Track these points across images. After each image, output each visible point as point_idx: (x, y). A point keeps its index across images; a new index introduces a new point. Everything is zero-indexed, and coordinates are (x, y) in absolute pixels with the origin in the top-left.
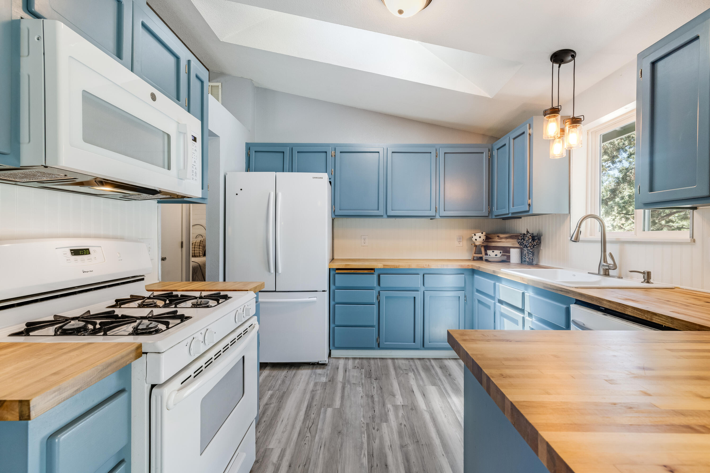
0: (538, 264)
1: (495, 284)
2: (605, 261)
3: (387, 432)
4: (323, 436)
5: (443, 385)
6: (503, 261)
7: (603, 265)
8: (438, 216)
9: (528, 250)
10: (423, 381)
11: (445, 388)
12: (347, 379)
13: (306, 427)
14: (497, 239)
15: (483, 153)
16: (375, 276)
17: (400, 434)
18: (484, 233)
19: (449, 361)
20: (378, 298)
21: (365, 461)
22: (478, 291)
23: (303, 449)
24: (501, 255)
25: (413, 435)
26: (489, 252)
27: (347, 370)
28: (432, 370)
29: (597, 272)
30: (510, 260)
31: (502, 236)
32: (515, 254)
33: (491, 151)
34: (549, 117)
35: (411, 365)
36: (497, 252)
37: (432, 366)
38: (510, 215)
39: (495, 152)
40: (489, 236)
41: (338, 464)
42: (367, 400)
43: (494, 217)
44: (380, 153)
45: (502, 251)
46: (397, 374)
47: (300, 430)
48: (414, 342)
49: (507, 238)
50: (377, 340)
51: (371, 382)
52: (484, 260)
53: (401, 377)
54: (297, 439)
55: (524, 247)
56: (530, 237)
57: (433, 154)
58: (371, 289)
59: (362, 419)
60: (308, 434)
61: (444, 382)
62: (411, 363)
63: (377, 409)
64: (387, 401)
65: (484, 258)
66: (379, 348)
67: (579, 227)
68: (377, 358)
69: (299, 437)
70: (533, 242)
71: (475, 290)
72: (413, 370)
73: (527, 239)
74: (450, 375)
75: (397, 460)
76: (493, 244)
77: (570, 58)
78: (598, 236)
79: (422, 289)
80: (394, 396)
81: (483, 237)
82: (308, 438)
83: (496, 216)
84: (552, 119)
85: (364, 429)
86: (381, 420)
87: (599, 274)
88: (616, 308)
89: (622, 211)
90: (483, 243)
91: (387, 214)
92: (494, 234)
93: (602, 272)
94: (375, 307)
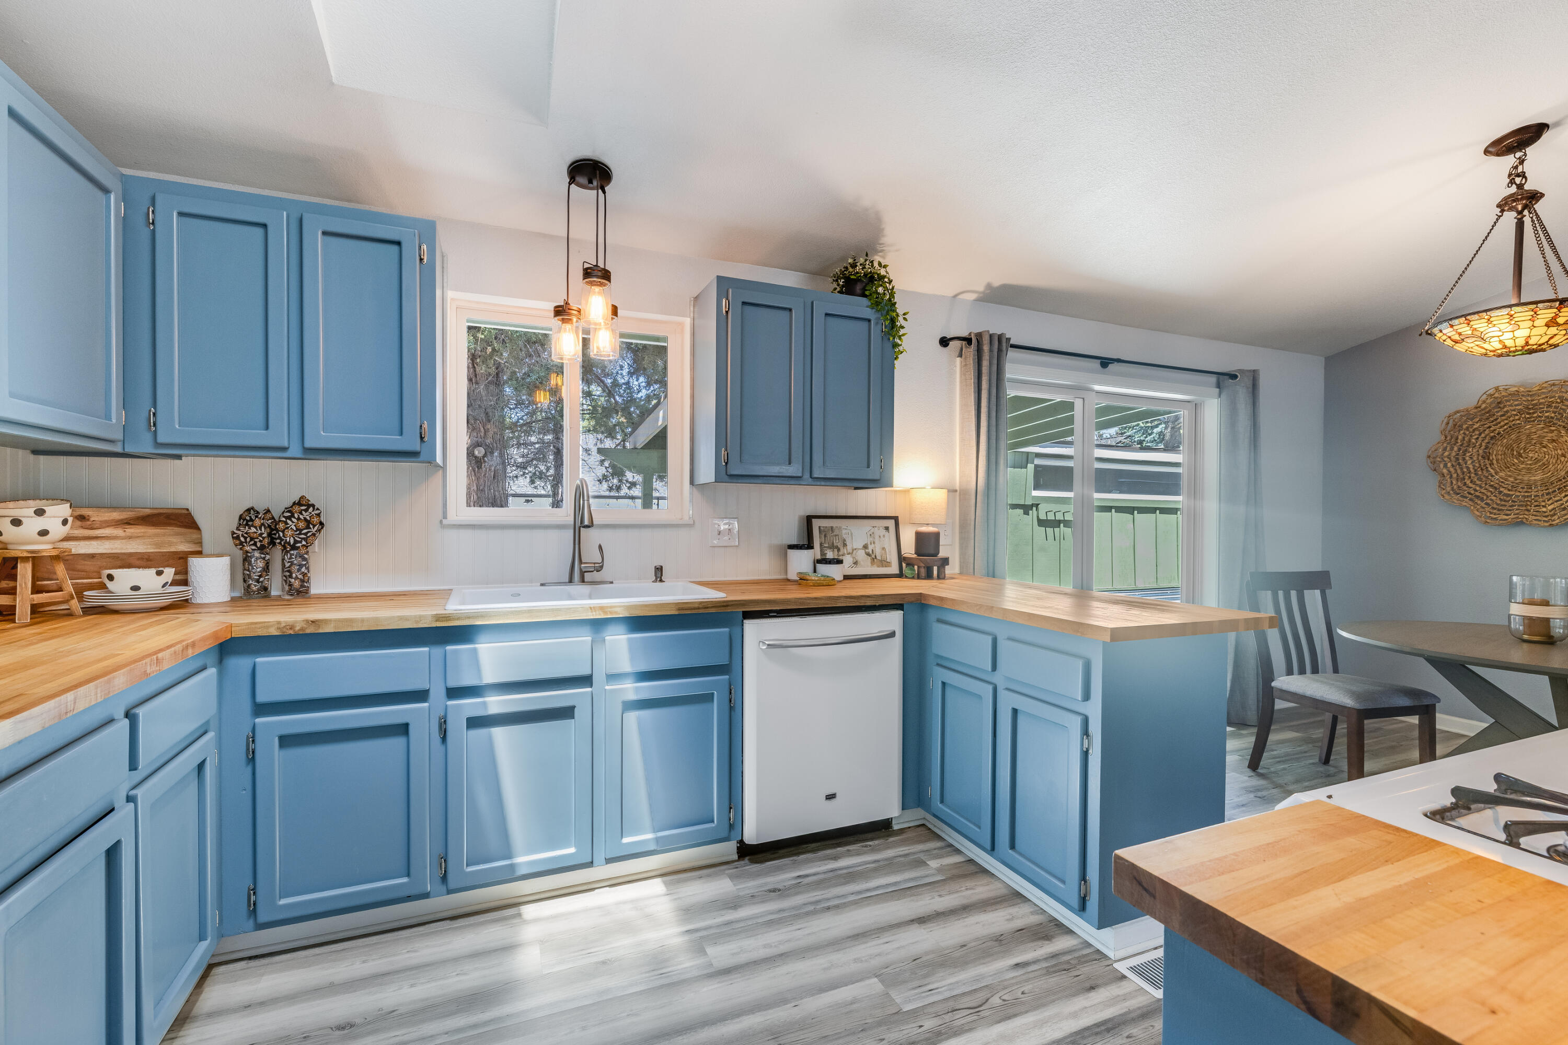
7: (581, 567)
13: (976, 1017)
23: (1037, 990)
29: (566, 580)
34: (594, 284)
47: (999, 1022)
54: (1027, 1012)
60: (996, 1001)
69: (1018, 1014)
82: (1005, 997)
84: (598, 288)
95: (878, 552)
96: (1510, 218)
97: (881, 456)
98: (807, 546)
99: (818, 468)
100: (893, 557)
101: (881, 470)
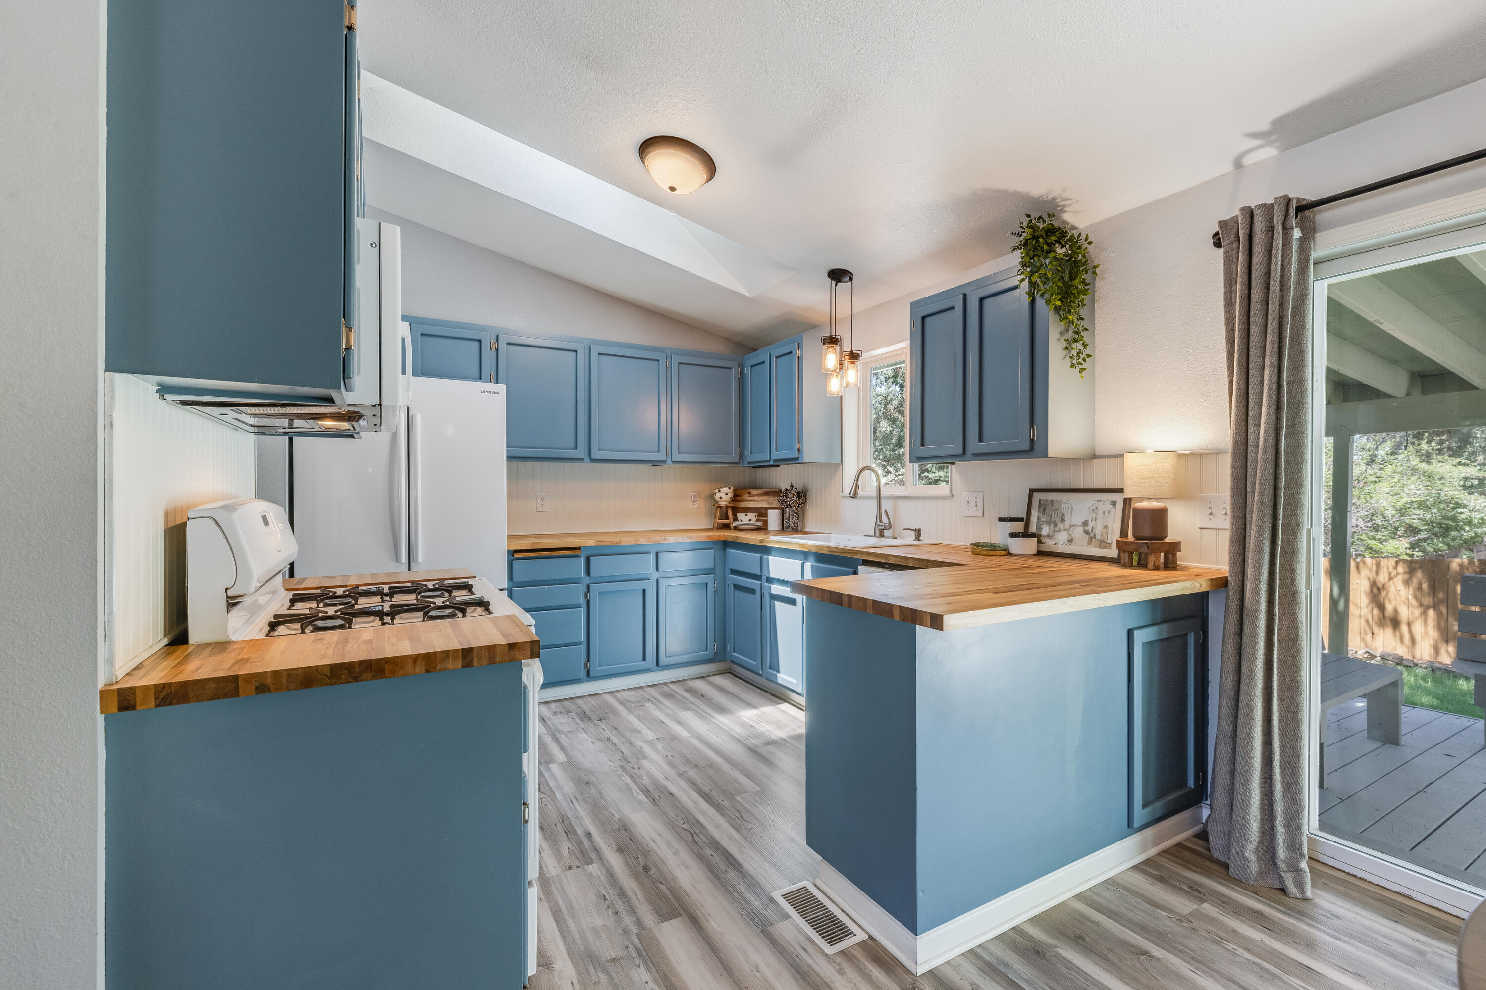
0: (804, 530)
1: (761, 558)
2: (881, 521)
3: (652, 767)
4: (566, 792)
5: (699, 708)
6: (758, 529)
7: (879, 525)
8: (669, 461)
9: (791, 510)
10: (670, 709)
11: (703, 711)
12: (554, 728)
14: (747, 497)
15: (731, 368)
16: (582, 561)
17: (671, 764)
18: (732, 488)
19: (694, 681)
20: (586, 596)
21: (642, 797)
22: (734, 572)
24: (755, 519)
25: (687, 761)
26: (741, 516)
27: (545, 718)
28: (676, 695)
29: (873, 534)
30: (767, 526)
31: (754, 492)
32: (774, 518)
33: (741, 366)
34: (828, 347)
35: (642, 696)
36: (752, 516)
37: (674, 691)
38: (772, 463)
39: (748, 371)
40: (738, 492)
41: (609, 810)
42: (603, 744)
43: (746, 464)
44: (578, 352)
45: (757, 514)
46: (628, 709)
48: (644, 659)
49: (761, 495)
50: (586, 665)
51: (595, 724)
52: (732, 528)
53: (636, 710)
55: (787, 507)
56: (795, 493)
57: (663, 363)
58: (575, 581)
59: (610, 764)
61: (699, 705)
62: (641, 692)
63: (623, 749)
64: (633, 739)
65: (732, 526)
66: (588, 679)
67: (857, 481)
68: (584, 696)
70: (799, 499)
71: (728, 571)
72: (649, 700)
73: (790, 496)
74: (702, 696)
75: (681, 786)
76: (743, 505)
77: (848, 279)
78: (874, 492)
79: (656, 575)
80: (639, 732)
81: (731, 495)
83: (749, 463)
84: (831, 350)
85: (620, 771)
86: (638, 759)
87: (875, 536)
88: (900, 562)
89: (879, 455)
90: (730, 502)
91: (590, 455)
92: (743, 489)
93: (878, 534)
94: (583, 611)
95: (1098, 531)
97: (1032, 425)
98: (1020, 520)
99: (974, 445)
100: (1114, 535)
101: (1032, 440)
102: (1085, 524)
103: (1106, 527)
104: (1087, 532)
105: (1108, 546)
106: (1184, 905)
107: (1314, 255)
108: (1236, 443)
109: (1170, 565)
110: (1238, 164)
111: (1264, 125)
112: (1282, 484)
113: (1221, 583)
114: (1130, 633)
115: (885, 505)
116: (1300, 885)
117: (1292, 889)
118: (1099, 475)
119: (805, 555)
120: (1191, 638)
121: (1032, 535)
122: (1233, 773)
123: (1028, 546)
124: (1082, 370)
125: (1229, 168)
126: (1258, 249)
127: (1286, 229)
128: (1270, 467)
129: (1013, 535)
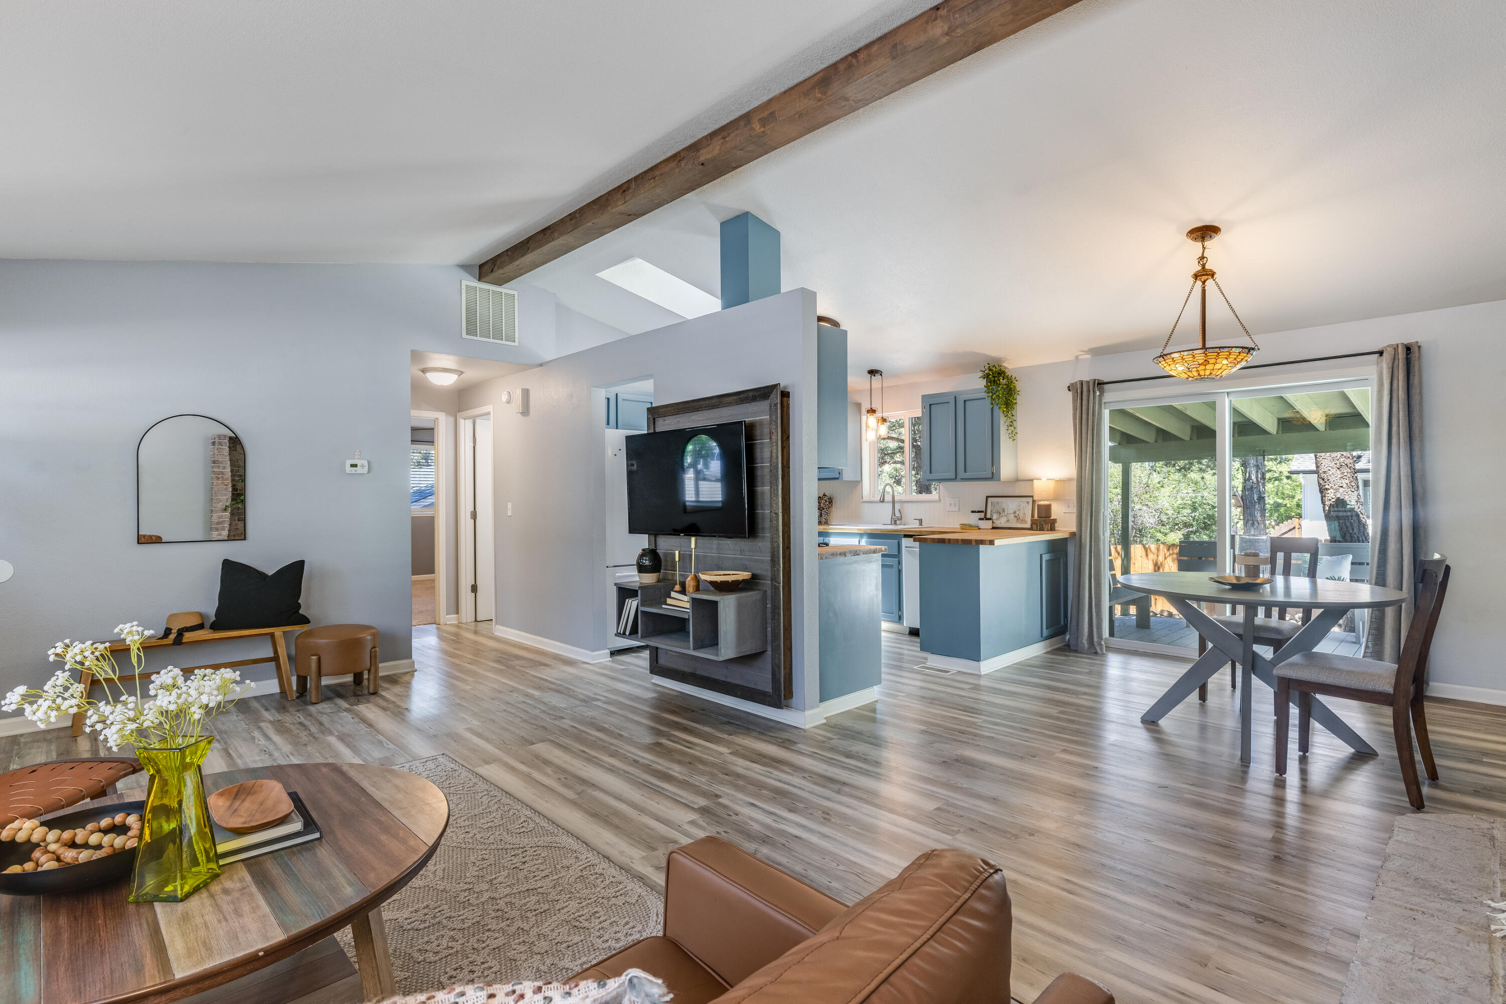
0: (831, 524)
2: (895, 515)
7: (894, 518)
29: (890, 523)
77: (879, 376)
84: (871, 416)
93: (893, 523)
95: (1021, 515)
96: (1199, 283)
97: (993, 466)
98: (982, 512)
99: (961, 474)
100: (1029, 519)
101: (993, 473)
102: (1015, 512)
103: (1025, 514)
104: (1016, 517)
105: (1024, 521)
106: (1063, 658)
107: (1103, 401)
108: (1078, 476)
109: (1052, 529)
110: (1077, 358)
111: (1086, 349)
112: (1094, 494)
113: (1073, 534)
114: (1041, 556)
115: (897, 506)
116: (1101, 649)
117: (1099, 651)
118: (1020, 490)
119: (861, 535)
120: (1062, 560)
121: (990, 519)
122: (1078, 613)
123: (987, 524)
124: (1014, 440)
125: (1073, 358)
126: (1085, 398)
127: (1094, 392)
128: (1090, 486)
129: (980, 519)
